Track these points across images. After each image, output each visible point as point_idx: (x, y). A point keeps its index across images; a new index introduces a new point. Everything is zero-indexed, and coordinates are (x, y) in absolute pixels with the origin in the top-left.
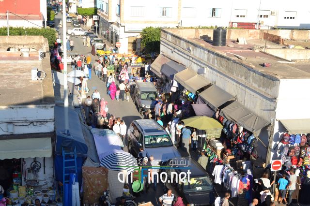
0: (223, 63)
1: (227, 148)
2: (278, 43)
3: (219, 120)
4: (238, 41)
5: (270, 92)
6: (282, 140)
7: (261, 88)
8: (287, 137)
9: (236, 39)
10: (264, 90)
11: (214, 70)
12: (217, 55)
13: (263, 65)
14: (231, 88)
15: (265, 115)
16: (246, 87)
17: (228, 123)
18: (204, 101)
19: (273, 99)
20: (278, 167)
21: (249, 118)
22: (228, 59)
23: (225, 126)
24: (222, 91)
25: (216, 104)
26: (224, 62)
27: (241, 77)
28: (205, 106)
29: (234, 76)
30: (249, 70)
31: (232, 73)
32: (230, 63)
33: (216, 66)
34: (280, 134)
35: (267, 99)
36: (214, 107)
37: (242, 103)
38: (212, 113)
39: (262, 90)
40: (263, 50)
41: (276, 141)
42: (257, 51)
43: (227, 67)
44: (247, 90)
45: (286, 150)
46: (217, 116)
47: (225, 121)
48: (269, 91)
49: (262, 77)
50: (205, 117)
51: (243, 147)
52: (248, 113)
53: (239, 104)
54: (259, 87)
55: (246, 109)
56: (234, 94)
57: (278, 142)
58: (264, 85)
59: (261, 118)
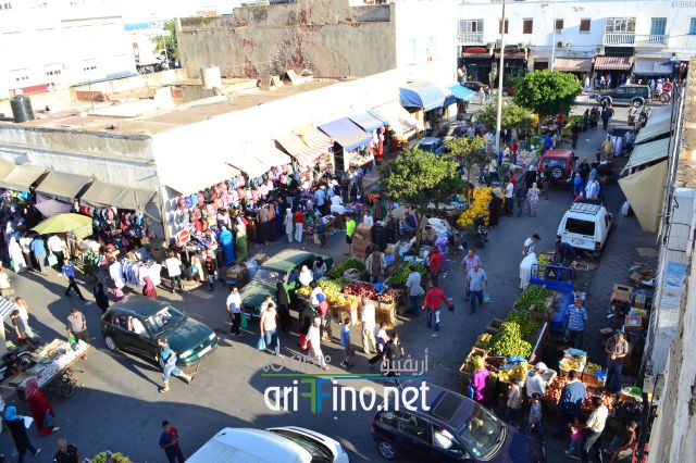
0: (55, 138)
1: (107, 244)
2: (102, 101)
3: (82, 212)
4: (48, 110)
5: (143, 156)
6: (179, 205)
7: (128, 155)
8: (183, 201)
9: (44, 108)
10: (132, 155)
11: (44, 151)
12: (43, 130)
13: (112, 128)
14: (81, 168)
15: (145, 185)
16: (105, 159)
17: (98, 212)
18: (48, 197)
19: (150, 163)
20: (187, 238)
21: (124, 195)
22: (63, 131)
23: (95, 217)
24: (69, 176)
25: (70, 194)
26: (56, 136)
27: (92, 147)
28: (52, 202)
29: (81, 151)
30: (101, 136)
31: (77, 148)
32: (68, 135)
33: (46, 146)
34: (171, 201)
35: (140, 164)
36: (69, 199)
37: (106, 181)
38: (69, 207)
39: (131, 156)
40: (91, 112)
41: (169, 210)
42: (84, 115)
43: (65, 142)
44: (107, 162)
45: (187, 216)
46: (77, 208)
47: (92, 211)
48: (140, 154)
49: (124, 141)
50: (62, 215)
51: (132, 233)
52: (119, 190)
53: (103, 185)
54: (124, 153)
55: (116, 188)
56: (89, 175)
57: (172, 212)
58: (131, 150)
59: (141, 191)
